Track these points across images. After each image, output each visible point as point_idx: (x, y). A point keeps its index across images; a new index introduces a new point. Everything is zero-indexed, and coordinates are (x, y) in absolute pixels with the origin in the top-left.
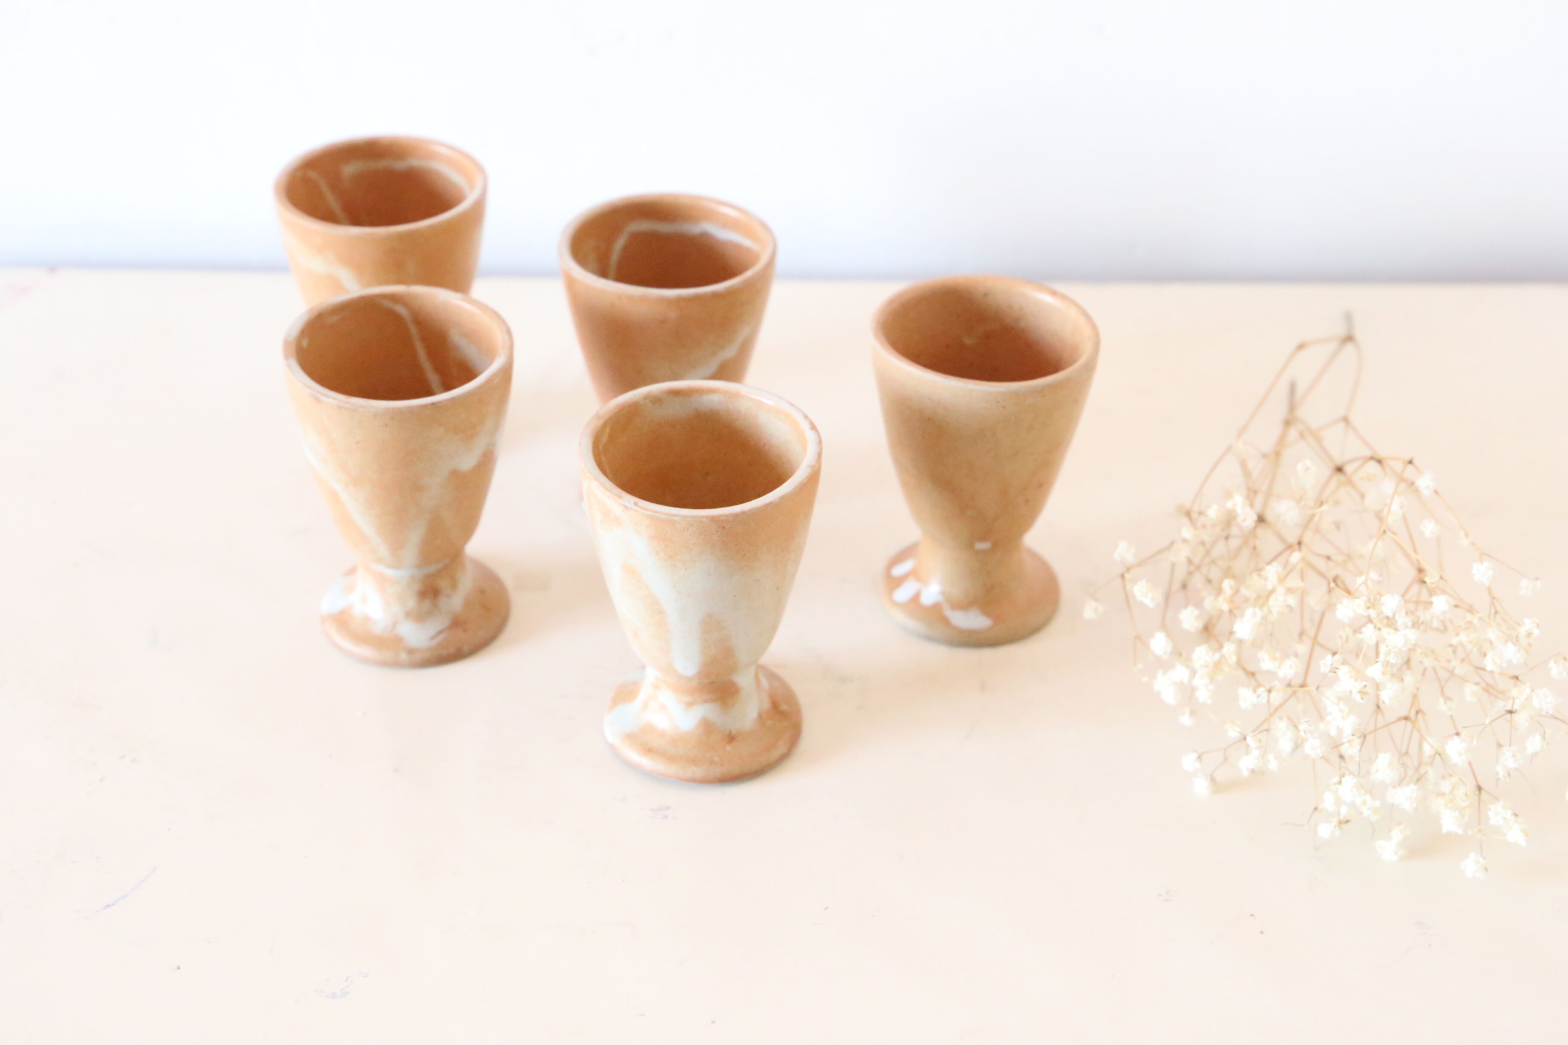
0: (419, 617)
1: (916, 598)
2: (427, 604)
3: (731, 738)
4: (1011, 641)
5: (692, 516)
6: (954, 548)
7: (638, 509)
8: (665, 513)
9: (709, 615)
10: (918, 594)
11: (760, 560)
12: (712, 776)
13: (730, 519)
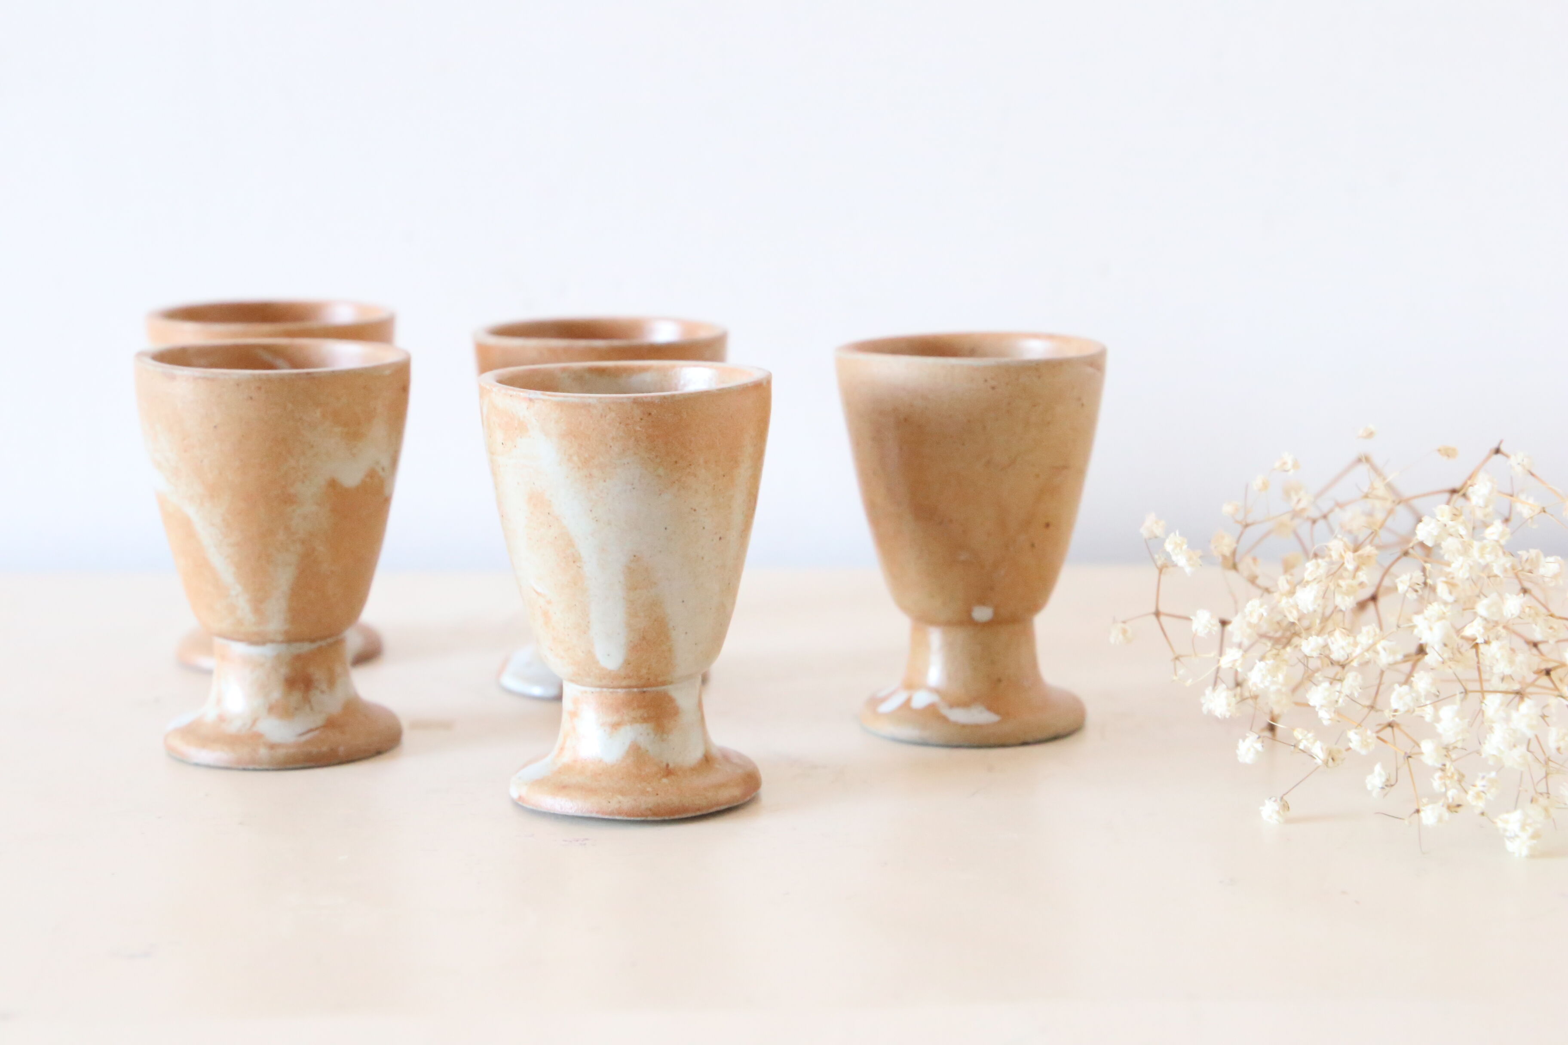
0: (284, 711)
1: (907, 703)
2: (296, 696)
3: (668, 772)
4: (1025, 744)
5: (610, 398)
6: (948, 624)
7: (546, 397)
8: (579, 397)
9: (636, 558)
10: (908, 701)
11: (695, 476)
12: (643, 807)
13: (656, 401)
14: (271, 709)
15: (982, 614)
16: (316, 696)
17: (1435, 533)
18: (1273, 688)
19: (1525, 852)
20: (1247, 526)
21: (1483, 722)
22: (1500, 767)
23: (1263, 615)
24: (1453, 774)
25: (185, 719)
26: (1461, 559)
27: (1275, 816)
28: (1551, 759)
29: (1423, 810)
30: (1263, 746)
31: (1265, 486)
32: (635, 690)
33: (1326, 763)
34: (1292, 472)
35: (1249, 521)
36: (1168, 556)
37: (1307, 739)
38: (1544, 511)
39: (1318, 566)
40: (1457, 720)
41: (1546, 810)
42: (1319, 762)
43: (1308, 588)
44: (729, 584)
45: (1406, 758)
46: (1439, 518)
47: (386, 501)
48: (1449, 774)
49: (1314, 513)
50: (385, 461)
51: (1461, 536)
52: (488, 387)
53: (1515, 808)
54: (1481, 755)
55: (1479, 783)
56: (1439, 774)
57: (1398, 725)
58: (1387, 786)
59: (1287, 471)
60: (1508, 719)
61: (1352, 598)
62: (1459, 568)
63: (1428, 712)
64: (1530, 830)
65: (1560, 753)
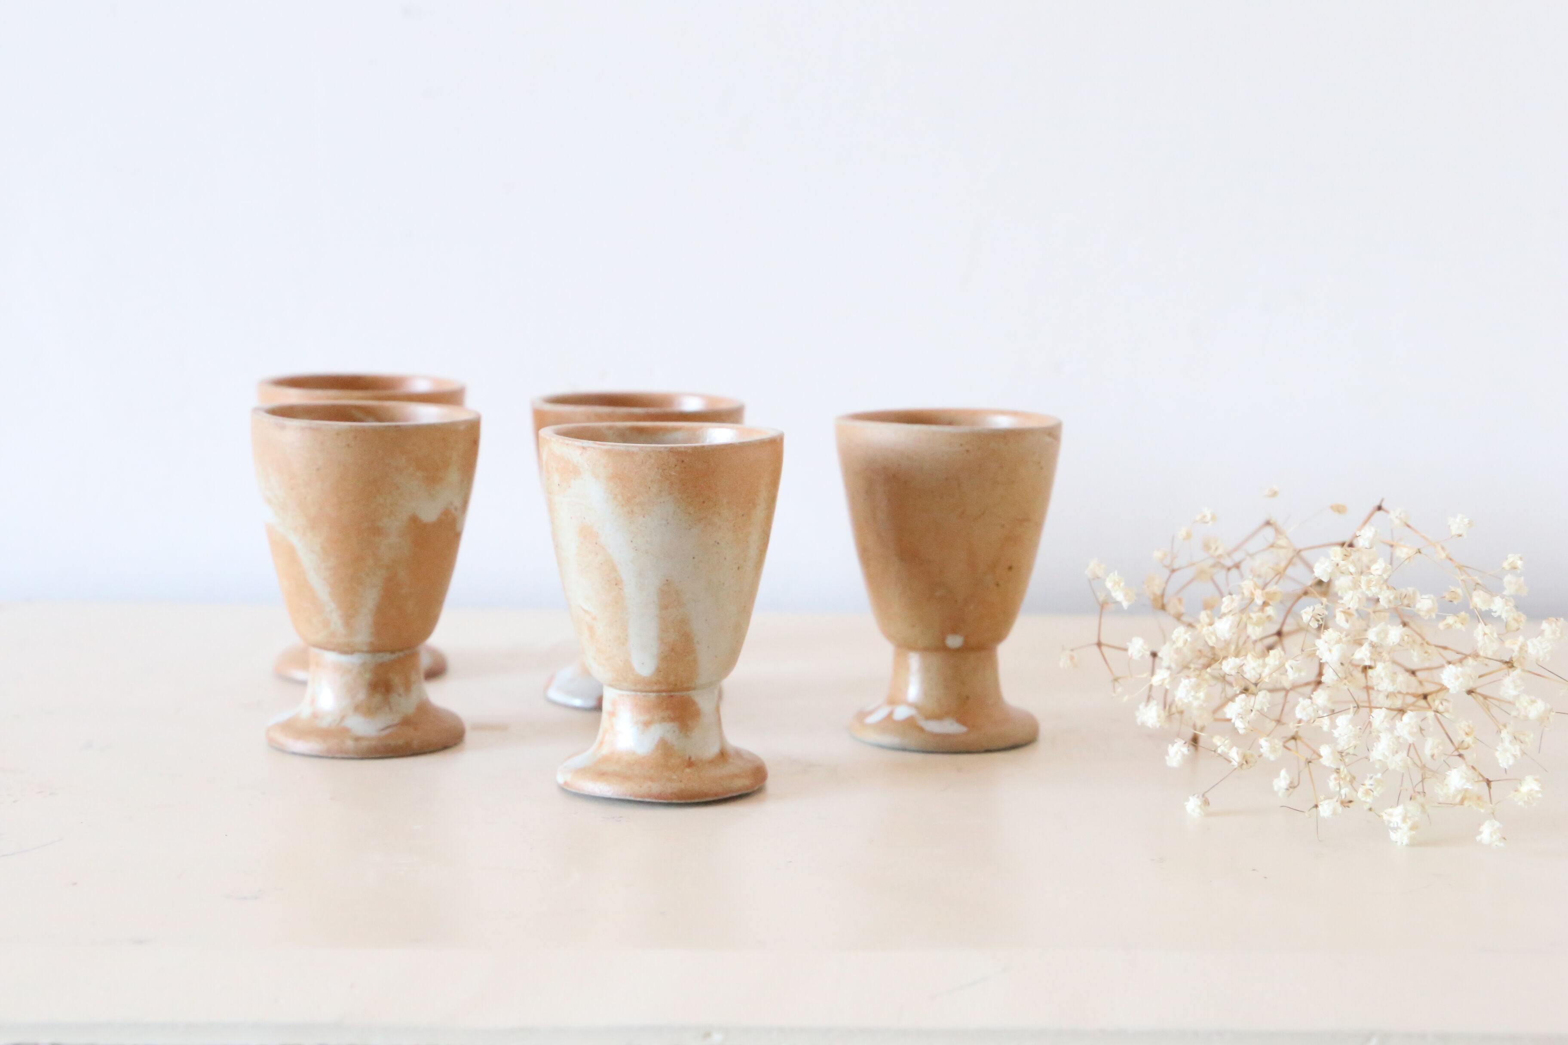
0: (367, 710)
1: (889, 716)
2: (378, 698)
3: (690, 764)
4: (988, 751)
5: (651, 447)
6: (926, 650)
7: (597, 446)
8: (623, 446)
9: (668, 582)
10: (891, 714)
11: (720, 514)
12: (669, 791)
13: (689, 451)
14: (357, 708)
15: (954, 641)
16: (394, 698)
17: (1329, 570)
18: (1196, 703)
19: (1406, 841)
20: (1173, 571)
21: (1370, 733)
22: (1385, 770)
23: (1187, 640)
24: (1346, 776)
25: (284, 716)
26: (1351, 593)
27: (1198, 810)
28: (1427, 766)
29: (1321, 804)
30: (1188, 750)
31: (1188, 536)
32: (664, 694)
33: (1241, 765)
34: (1211, 523)
35: (1176, 566)
36: (1108, 594)
37: (1225, 746)
38: (1420, 552)
39: (1233, 600)
40: (1350, 726)
41: (1423, 806)
42: (1235, 764)
43: (1225, 619)
44: (745, 607)
45: (1307, 764)
46: (1332, 558)
47: (457, 536)
48: (1343, 776)
49: (1228, 562)
50: (457, 503)
51: (1351, 574)
52: (548, 438)
53: (1397, 805)
54: (1369, 760)
55: (1368, 782)
56: (1335, 775)
57: (1300, 738)
58: (1291, 787)
59: (1207, 523)
60: (1392, 729)
61: (1261, 628)
62: (1350, 599)
63: (1325, 723)
64: (1409, 823)
65: (1434, 759)
